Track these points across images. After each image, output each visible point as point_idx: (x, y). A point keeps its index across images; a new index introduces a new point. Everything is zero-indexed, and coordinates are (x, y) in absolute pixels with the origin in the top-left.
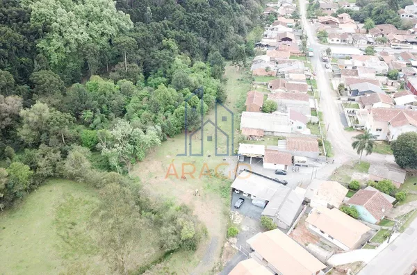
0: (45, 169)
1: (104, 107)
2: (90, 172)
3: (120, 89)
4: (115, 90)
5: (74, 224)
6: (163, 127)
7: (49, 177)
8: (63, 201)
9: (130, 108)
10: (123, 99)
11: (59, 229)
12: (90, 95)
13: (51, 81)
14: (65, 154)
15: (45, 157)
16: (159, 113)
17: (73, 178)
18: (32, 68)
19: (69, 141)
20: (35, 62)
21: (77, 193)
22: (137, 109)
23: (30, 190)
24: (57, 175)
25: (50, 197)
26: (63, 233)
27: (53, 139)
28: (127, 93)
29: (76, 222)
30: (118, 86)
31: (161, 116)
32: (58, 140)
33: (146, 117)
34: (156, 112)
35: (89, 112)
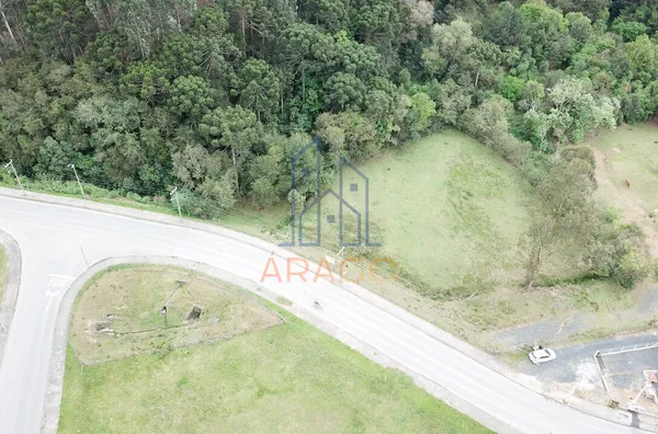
0: (450, 116)
1: (538, 48)
2: (506, 135)
3: (570, 27)
4: (562, 26)
5: (469, 194)
6: (623, 103)
7: (449, 125)
8: (459, 161)
9: (580, 59)
10: (570, 42)
11: (452, 193)
12: (527, 23)
14: (476, 103)
15: (454, 97)
16: (624, 81)
17: (478, 137)
19: (484, 84)
21: (479, 158)
22: (590, 65)
23: (423, 134)
24: (459, 127)
25: (445, 151)
26: (455, 200)
27: (466, 77)
28: (580, 36)
29: (472, 192)
30: (567, 22)
31: (626, 85)
32: (471, 80)
33: (602, 80)
34: (619, 77)
35: (516, 50)
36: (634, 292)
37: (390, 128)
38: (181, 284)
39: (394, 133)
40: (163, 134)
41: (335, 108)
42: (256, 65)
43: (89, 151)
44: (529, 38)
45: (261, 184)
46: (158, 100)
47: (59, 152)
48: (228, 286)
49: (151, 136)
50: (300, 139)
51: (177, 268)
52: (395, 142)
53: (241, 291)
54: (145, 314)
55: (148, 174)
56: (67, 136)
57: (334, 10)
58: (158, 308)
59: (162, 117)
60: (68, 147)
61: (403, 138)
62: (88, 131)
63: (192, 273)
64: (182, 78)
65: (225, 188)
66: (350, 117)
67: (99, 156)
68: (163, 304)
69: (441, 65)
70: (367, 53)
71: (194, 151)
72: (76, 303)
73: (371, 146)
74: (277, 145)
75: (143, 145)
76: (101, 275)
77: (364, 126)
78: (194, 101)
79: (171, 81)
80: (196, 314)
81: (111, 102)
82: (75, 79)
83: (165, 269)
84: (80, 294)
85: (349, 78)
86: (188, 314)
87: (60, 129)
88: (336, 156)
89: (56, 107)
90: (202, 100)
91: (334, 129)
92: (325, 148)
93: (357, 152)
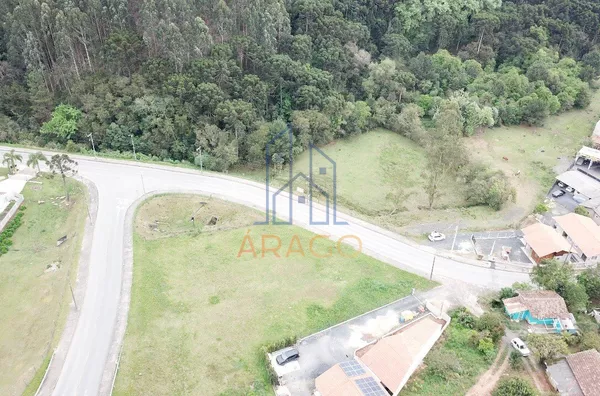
0: (381, 118)
1: (444, 81)
2: (419, 128)
3: (466, 68)
4: (460, 68)
5: (394, 164)
6: (501, 112)
7: (381, 126)
8: (388, 146)
9: (470, 87)
10: (466, 78)
11: (382, 163)
13: (401, 45)
14: (399, 111)
15: (385, 106)
16: (501, 97)
17: (401, 132)
18: (385, 30)
19: (405, 100)
20: (390, 24)
21: (401, 145)
22: (479, 89)
23: (364, 131)
24: (385, 126)
25: (377, 141)
26: (384, 167)
27: (392, 95)
28: (472, 74)
29: (396, 162)
30: (464, 65)
31: (502, 101)
32: (396, 97)
33: (486, 97)
34: (498, 96)
35: (429, 82)
36: (500, 212)
37: (340, 122)
38: (203, 204)
39: (343, 126)
40: (189, 119)
41: (302, 107)
42: (252, 78)
43: (139, 133)
44: (437, 74)
45: (255, 149)
46: (187, 98)
47: (120, 132)
48: (234, 204)
49: (182, 121)
50: (280, 122)
51: (200, 196)
52: (343, 132)
53: (243, 206)
54: (180, 221)
55: (178, 146)
56: (125, 122)
57: (301, 49)
58: (188, 218)
59: (189, 107)
60: (125, 128)
61: (347, 132)
62: (139, 118)
63: (211, 198)
64: (203, 84)
65: (231, 151)
66: (313, 112)
67: (146, 135)
68: (192, 216)
69: (375, 89)
70: (326, 76)
71: (211, 129)
72: (137, 212)
73: (326, 133)
74: (264, 127)
75: (177, 126)
76: (151, 198)
77: (323, 119)
78: (211, 98)
79: (196, 86)
80: (213, 222)
81: (157, 98)
82: (133, 85)
83: (193, 196)
84: (138, 208)
85: (311, 88)
86: (208, 221)
87: (121, 117)
88: (305, 137)
89: (119, 102)
90: (216, 97)
91: (302, 119)
92: (297, 132)
93: (318, 139)
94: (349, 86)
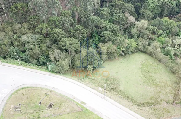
0: (141, 48)
1: (168, 31)
2: (160, 54)
3: (177, 25)
4: (175, 25)
5: (148, 72)
7: (141, 51)
8: (145, 62)
10: (178, 30)
11: (143, 71)
12: (164, 23)
13: (149, 14)
14: (149, 44)
17: (151, 55)
18: (140, 8)
19: (151, 39)
20: (143, 6)
21: (151, 61)
23: (133, 53)
24: (144, 51)
26: (144, 73)
27: (146, 37)
29: (150, 71)
30: (176, 24)
32: (147, 38)
35: (161, 31)
37: (122, 49)
38: (47, 95)
39: (123, 51)
40: (48, 46)
41: (103, 42)
42: (80, 27)
43: (24, 51)
44: (165, 28)
45: (78, 63)
46: (48, 35)
47: (14, 51)
48: (63, 96)
49: (43, 47)
50: (91, 49)
51: (46, 89)
52: (123, 54)
53: (68, 98)
54: (33, 105)
56: (17, 46)
58: (38, 103)
59: (48, 40)
60: (17, 49)
61: (125, 53)
62: (24, 44)
63: (51, 91)
64: (55, 29)
65: (66, 63)
66: (109, 45)
67: (27, 53)
68: (40, 101)
69: (137, 33)
70: (115, 27)
71: (57, 52)
72: (9, 98)
73: (115, 54)
74: (84, 52)
75: (41, 49)
76: (20, 90)
77: (113, 48)
78: (58, 36)
79: (52, 30)
80: (51, 106)
81: (33, 35)
82: (22, 28)
83: (42, 89)
84: (11, 96)
85: (108, 32)
86: (48, 105)
87: (15, 43)
88: (104, 57)
89: (15, 36)
90: (61, 36)
91: (103, 48)
93: (111, 56)
94: (125, 31)
